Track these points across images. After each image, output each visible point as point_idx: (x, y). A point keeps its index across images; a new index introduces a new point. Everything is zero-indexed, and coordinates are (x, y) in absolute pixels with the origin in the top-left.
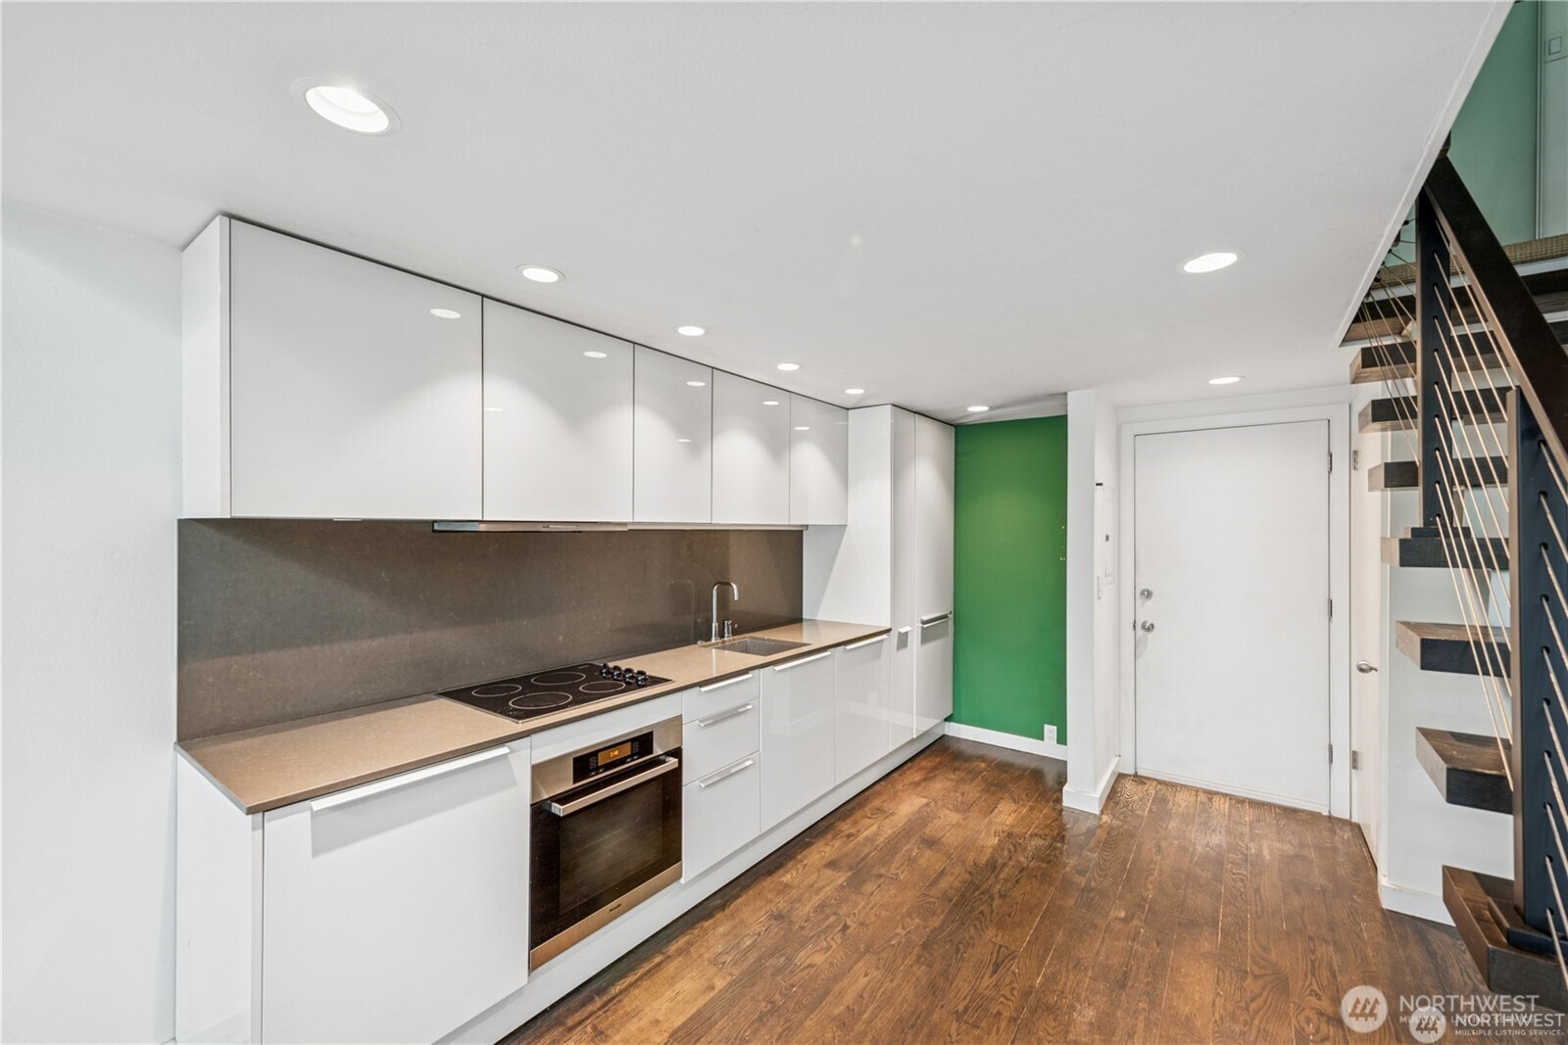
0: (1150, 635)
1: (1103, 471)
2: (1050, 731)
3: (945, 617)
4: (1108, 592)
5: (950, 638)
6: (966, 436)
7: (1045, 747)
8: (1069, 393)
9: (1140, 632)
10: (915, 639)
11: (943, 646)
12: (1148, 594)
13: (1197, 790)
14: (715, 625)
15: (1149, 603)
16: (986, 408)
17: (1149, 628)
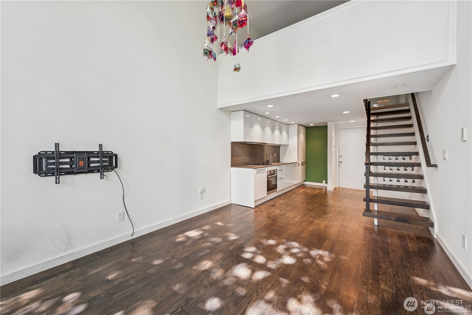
0: (341, 163)
1: (333, 135)
2: (324, 181)
3: (304, 162)
4: (334, 156)
5: (305, 166)
6: (308, 129)
7: (323, 184)
8: (328, 123)
9: (340, 163)
10: (300, 165)
11: (304, 167)
12: (341, 156)
13: (349, 189)
14: (271, 160)
15: (341, 158)
16: (313, 125)
17: (341, 162)
